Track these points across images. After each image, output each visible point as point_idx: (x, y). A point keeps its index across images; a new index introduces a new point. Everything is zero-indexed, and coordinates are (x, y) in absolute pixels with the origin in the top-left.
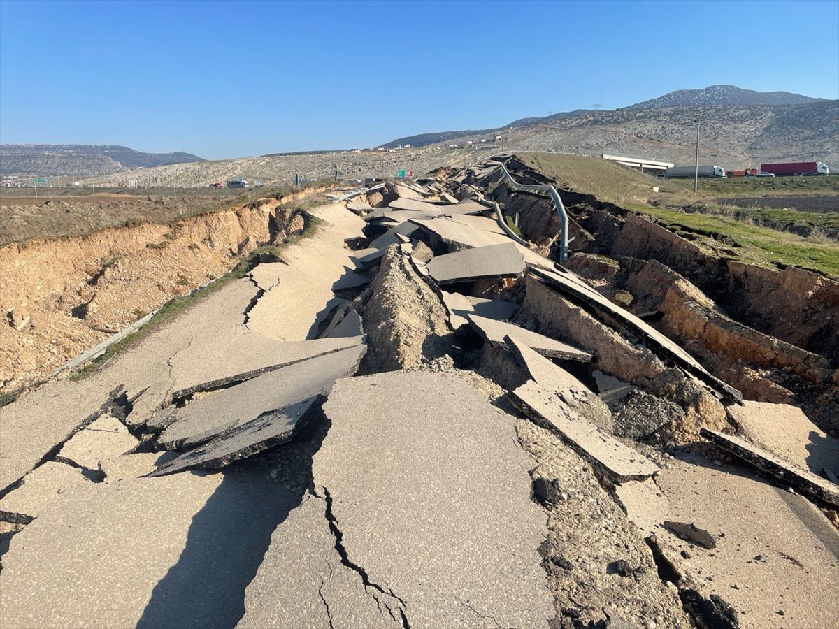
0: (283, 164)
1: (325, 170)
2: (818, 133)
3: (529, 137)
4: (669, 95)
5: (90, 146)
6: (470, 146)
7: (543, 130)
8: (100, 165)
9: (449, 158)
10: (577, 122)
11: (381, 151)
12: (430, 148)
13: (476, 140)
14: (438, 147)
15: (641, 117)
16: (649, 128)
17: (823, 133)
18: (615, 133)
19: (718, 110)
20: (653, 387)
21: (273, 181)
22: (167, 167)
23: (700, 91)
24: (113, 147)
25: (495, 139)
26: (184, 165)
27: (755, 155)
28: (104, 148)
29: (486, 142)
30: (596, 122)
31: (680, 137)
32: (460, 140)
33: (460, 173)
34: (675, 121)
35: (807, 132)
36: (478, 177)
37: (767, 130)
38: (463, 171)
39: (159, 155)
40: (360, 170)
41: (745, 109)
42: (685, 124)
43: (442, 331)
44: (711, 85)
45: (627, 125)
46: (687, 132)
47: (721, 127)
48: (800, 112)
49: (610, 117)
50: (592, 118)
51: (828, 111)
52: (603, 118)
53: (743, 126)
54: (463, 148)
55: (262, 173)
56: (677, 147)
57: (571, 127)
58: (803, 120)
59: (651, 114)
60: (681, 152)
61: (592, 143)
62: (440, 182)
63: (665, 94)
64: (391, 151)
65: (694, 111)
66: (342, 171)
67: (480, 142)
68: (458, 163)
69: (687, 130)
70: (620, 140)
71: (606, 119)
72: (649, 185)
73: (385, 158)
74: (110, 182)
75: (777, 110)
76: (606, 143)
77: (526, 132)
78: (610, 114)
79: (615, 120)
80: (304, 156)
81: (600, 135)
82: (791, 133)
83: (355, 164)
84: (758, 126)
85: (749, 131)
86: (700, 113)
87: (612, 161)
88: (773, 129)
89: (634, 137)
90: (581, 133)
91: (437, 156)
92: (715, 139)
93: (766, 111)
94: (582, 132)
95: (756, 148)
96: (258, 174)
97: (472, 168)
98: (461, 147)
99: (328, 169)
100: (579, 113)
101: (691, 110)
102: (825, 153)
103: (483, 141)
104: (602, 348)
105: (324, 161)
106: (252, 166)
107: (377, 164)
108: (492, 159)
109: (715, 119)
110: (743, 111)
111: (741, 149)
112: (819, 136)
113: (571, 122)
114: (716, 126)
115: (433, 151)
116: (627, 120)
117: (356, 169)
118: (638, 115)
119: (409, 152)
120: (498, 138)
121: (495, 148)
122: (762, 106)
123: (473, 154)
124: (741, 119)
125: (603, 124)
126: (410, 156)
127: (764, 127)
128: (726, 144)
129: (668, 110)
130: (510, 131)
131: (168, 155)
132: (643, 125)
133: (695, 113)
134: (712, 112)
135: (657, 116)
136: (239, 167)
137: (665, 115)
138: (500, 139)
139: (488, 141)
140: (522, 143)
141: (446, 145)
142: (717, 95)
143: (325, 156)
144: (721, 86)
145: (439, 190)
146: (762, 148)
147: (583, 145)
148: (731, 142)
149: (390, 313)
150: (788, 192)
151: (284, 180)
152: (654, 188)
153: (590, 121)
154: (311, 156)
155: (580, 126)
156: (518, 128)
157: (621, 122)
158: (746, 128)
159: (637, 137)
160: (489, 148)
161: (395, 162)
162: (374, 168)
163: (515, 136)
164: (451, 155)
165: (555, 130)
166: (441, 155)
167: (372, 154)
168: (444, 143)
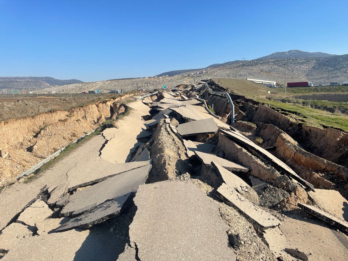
0: (116, 84)
1: (133, 86)
2: (334, 69)
3: (216, 71)
4: (273, 54)
5: (37, 77)
6: (193, 75)
7: (222, 68)
8: (41, 85)
9: (184, 80)
10: (236, 65)
11: (156, 78)
12: (176, 76)
13: (195, 73)
14: (179, 76)
15: (262, 63)
16: (265, 67)
17: (336, 69)
18: (252, 70)
19: (293, 60)
20: (276, 184)
22: (68, 85)
23: (286, 52)
24: (46, 78)
25: (203, 72)
26: (75, 85)
27: (309, 78)
28: (42, 78)
29: (199, 74)
30: (243, 65)
31: (278, 71)
32: (188, 73)
33: (188, 87)
34: (276, 65)
35: (330, 68)
36: (196, 88)
37: (313, 68)
38: (190, 86)
39: (65, 80)
40: (148, 85)
41: (304, 59)
42: (280, 66)
43: (184, 158)
44: (290, 50)
45: (256, 66)
46: (281, 69)
47: (295, 67)
48: (326, 60)
49: (249, 63)
50: (242, 64)
51: (338, 60)
52: (246, 64)
53: (304, 66)
55: (107, 87)
56: (277, 75)
57: (233, 67)
58: (328, 63)
59: (266, 62)
60: (279, 77)
61: (242, 73)
62: (181, 91)
63: (271, 54)
64: (160, 78)
65: (283, 60)
66: (140, 86)
67: (197, 74)
68: (188, 82)
69: (281, 68)
70: (253, 72)
71: (248, 64)
72: (266, 90)
73: (158, 80)
74: (44, 92)
75: (317, 60)
76: (248, 73)
77: (215, 70)
78: (249, 62)
79: (251, 64)
80: (125, 80)
81: (246, 70)
82: (323, 69)
83: (146, 83)
84: (310, 66)
85: (306, 68)
86: (286, 61)
87: (251, 81)
88: (316, 67)
89: (259, 71)
91: (179, 80)
92: (293, 71)
93: (313, 60)
94: (238, 69)
95: (309, 75)
96: (105, 88)
97: (194, 85)
98: (189, 76)
99: (134, 85)
100: (237, 62)
101: (282, 60)
102: (338, 76)
103: (198, 73)
104: (253, 166)
105: (133, 82)
106: (103, 84)
107: (155, 83)
108: (202, 81)
109: (292, 64)
110: (303, 60)
111: (303, 75)
112: (335, 70)
113: (234, 65)
114: (292, 66)
115: (177, 78)
116: (256, 64)
117: (146, 85)
118: (261, 62)
119: (167, 78)
120: (204, 72)
121: (203, 76)
122: (311, 58)
123: (194, 78)
124: (302, 63)
125: (246, 66)
126: (168, 80)
127: (312, 66)
128: (297, 74)
129: (273, 60)
130: (209, 69)
131: (69, 80)
132: (263, 66)
133: (284, 61)
134: (291, 61)
135: (268, 63)
136: (98, 85)
137: (272, 62)
138: (204, 73)
139: (200, 73)
140: (213, 74)
142: (293, 54)
143: (133, 80)
144: (294, 50)
145: (180, 94)
146: (312, 75)
147: (239, 74)
148: (299, 73)
149: (161, 150)
150: (323, 93)
152: (268, 92)
153: (241, 65)
154: (128, 80)
155: (237, 67)
156: (212, 68)
157: (254, 65)
158: (305, 67)
159: (261, 71)
160: (200, 76)
161: (162, 82)
162: (153, 84)
163: (211, 71)
164: (185, 79)
165: (227, 68)
166: (181, 79)
167: (152, 79)
168: (182, 74)
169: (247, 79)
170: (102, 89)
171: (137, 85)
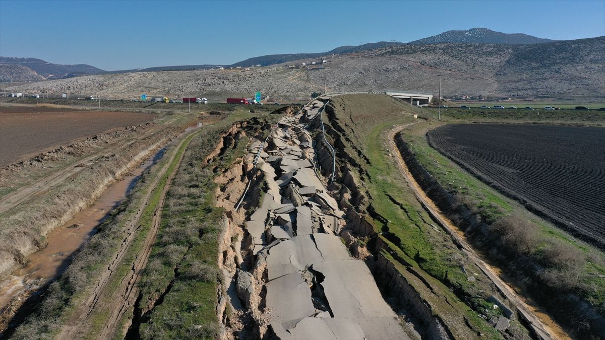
0: (166, 78)
1: (197, 82)
2: (541, 65)
3: (346, 61)
4: (444, 34)
5: (12, 58)
6: (304, 67)
7: (356, 56)
8: (21, 73)
9: (289, 75)
10: (380, 52)
11: (239, 69)
12: (275, 67)
13: (308, 62)
14: (281, 67)
15: (424, 50)
16: (429, 58)
17: (544, 65)
18: (406, 61)
19: (475, 47)
21: (158, 90)
22: (78, 78)
23: (465, 31)
24: (30, 59)
25: (322, 62)
26: (91, 77)
27: (500, 79)
28: (22, 60)
29: (315, 64)
30: (393, 52)
31: (450, 65)
32: (297, 62)
34: (447, 54)
35: (534, 64)
36: (309, 118)
37: (508, 62)
39: (66, 66)
40: (223, 83)
41: (494, 47)
42: (453, 56)
44: (472, 28)
45: (414, 55)
46: (455, 62)
47: (477, 59)
48: (529, 50)
49: (403, 49)
50: (390, 50)
51: (548, 50)
52: (398, 50)
53: (492, 58)
54: (299, 68)
55: (150, 83)
56: (449, 72)
57: (376, 56)
58: (531, 56)
59: (430, 48)
60: (451, 75)
61: (390, 67)
63: (441, 33)
64: (246, 69)
65: (459, 47)
66: (210, 83)
67: (312, 64)
68: (295, 79)
69: (455, 61)
70: (409, 66)
71: (400, 51)
72: (412, 113)
73: (242, 74)
74: (34, 89)
75: (515, 48)
76: (399, 68)
77: (344, 58)
78: (403, 47)
79: (406, 52)
80: (182, 71)
81: (396, 62)
82: (523, 64)
83: (220, 78)
84: (502, 59)
85: (496, 62)
86: (464, 48)
88: (512, 62)
89: (419, 64)
90: (383, 60)
91: (280, 73)
92: (474, 67)
93: (508, 49)
94: (384, 59)
95: (500, 75)
96: (147, 85)
98: (297, 67)
99: (199, 81)
100: (382, 45)
101: (458, 46)
102: (545, 79)
103: (313, 63)
105: (197, 75)
106: (143, 78)
107: (236, 79)
108: (318, 100)
109: (473, 54)
110: (492, 48)
111: (491, 75)
112: (541, 67)
113: (376, 52)
114: (474, 58)
115: (277, 70)
116: (414, 52)
117: (220, 81)
118: (422, 48)
119: (259, 70)
120: (324, 61)
121: (322, 68)
122: (505, 45)
123: (306, 73)
124: (490, 54)
125: (398, 54)
126: (261, 73)
127: (506, 59)
128: (480, 71)
129: (442, 46)
130: (333, 57)
131: (73, 66)
132: (425, 56)
133: (460, 49)
134: (472, 48)
135: (434, 50)
136: (133, 79)
137: (440, 49)
138: (325, 62)
139: (317, 64)
140: (341, 66)
141: (286, 65)
142: (476, 35)
143: (197, 72)
144: (479, 29)
146: (505, 74)
147: (384, 69)
148: (484, 70)
151: (167, 89)
152: (414, 116)
153: (389, 52)
154: (187, 71)
155: (382, 55)
156: (338, 55)
157: (410, 53)
158: (495, 60)
159: (422, 64)
160: (318, 69)
161: (250, 77)
162: (233, 81)
163: (337, 60)
164: (291, 73)
165: (365, 57)
166: (284, 72)
167: (232, 71)
168: (285, 64)
169: (386, 93)
170: (140, 87)
171: (204, 82)
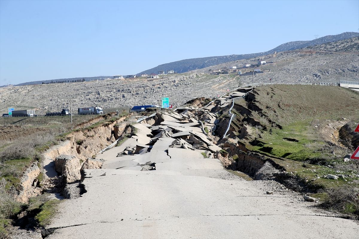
0: (46, 92)
1: (88, 97)
3: (294, 60)
6: (235, 71)
7: (308, 54)
9: (214, 83)
10: (343, 45)
11: (145, 78)
12: (194, 74)
13: (240, 65)
14: (202, 72)
21: (35, 110)
25: (260, 63)
29: (250, 67)
32: (224, 65)
33: (210, 103)
36: (222, 107)
38: (213, 101)
40: (123, 97)
50: (358, 41)
54: (227, 73)
55: (23, 101)
57: (336, 51)
62: (191, 111)
64: (155, 77)
66: (106, 98)
67: (245, 67)
68: (222, 88)
73: (149, 84)
80: (67, 84)
83: (119, 91)
87: (349, 89)
90: (347, 56)
91: (201, 81)
94: (349, 55)
96: (19, 103)
97: (220, 99)
98: (225, 72)
99: (91, 96)
100: (346, 37)
103: (248, 65)
105: (88, 88)
106: (13, 95)
107: (141, 90)
108: (239, 90)
113: (337, 46)
115: (197, 76)
117: (119, 95)
119: (172, 78)
120: (262, 62)
121: (259, 72)
123: (238, 79)
126: (175, 82)
130: (274, 56)
138: (264, 64)
139: (253, 66)
140: (286, 67)
141: (210, 70)
143: (88, 84)
151: (46, 107)
153: (356, 44)
154: (74, 83)
155: (346, 49)
156: (283, 52)
161: (159, 88)
162: (137, 94)
163: (280, 60)
164: (216, 80)
165: (320, 53)
166: (206, 80)
167: (135, 80)
168: (208, 68)
169: (339, 85)
170: (9, 106)
171: (97, 96)
